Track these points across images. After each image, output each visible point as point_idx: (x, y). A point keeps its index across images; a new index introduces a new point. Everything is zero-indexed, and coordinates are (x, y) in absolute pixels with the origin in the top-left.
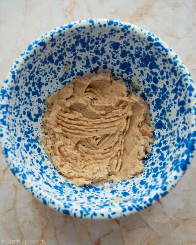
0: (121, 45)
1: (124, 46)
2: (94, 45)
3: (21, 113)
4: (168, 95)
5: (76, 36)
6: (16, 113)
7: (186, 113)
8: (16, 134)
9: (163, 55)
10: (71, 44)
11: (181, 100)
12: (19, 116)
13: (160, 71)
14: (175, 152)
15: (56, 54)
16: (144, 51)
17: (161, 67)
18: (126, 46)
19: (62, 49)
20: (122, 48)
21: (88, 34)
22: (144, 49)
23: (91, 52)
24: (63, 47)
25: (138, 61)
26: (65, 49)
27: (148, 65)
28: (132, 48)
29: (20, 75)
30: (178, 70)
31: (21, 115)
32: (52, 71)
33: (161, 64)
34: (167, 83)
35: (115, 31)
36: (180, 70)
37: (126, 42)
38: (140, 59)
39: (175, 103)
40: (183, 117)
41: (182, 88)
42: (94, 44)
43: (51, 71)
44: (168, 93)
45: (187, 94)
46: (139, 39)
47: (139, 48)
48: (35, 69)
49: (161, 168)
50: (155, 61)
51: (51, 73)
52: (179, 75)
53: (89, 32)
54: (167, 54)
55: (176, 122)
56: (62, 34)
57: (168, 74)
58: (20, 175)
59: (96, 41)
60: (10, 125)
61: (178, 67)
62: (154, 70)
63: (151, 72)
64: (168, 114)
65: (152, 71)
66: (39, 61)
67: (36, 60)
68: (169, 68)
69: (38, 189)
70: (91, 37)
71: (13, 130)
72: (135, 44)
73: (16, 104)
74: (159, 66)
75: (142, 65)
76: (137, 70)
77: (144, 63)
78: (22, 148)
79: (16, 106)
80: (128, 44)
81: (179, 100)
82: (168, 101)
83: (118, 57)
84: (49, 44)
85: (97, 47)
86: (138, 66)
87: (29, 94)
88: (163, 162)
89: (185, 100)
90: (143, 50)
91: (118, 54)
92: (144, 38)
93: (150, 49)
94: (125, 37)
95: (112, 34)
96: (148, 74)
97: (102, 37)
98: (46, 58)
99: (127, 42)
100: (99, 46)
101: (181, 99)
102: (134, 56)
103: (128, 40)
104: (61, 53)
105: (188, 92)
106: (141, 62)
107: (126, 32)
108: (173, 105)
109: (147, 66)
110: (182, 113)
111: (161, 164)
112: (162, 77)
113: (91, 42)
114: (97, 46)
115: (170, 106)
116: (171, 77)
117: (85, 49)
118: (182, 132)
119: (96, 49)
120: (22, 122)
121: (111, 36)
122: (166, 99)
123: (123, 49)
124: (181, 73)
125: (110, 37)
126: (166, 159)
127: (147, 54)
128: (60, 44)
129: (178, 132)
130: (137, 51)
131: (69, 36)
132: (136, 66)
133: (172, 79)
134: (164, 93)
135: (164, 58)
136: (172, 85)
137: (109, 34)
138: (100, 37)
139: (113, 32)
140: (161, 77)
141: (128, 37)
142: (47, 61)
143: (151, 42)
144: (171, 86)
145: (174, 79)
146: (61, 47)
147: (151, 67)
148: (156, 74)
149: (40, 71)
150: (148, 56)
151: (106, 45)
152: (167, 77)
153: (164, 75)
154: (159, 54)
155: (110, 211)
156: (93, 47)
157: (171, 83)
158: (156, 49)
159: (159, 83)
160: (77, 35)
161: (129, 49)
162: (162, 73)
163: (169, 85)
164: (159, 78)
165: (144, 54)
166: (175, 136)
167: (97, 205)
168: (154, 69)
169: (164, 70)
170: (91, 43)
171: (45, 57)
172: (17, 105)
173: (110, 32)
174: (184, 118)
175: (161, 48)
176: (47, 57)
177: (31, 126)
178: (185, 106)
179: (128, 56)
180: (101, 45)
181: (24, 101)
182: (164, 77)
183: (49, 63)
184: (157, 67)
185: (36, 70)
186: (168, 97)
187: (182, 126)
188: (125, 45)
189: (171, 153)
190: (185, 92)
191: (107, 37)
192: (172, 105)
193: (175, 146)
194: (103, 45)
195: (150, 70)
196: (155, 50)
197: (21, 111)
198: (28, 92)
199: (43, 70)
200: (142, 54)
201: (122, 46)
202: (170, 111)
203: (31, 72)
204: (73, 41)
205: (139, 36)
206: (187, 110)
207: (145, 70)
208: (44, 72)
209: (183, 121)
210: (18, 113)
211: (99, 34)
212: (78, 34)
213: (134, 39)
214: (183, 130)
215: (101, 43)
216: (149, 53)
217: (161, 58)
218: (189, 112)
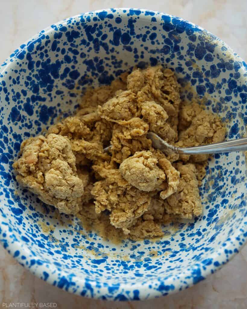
0: (16, 106)
2: (7, 145)
4: (99, 59)
6: (96, 274)
7: (133, 33)
8: (130, 278)
9: (47, 43)
11: (112, 38)
12: (100, 273)
13: (65, 63)
14: (181, 58)
15: (11, 202)
16: (33, 76)
17: (61, 57)
18: (20, 100)
19: (5, 190)
20: (20, 108)
22: (30, 74)
23: (16, 155)
25: (43, 92)
26: (5, 186)
27: (52, 78)
28: (25, 93)
30: (72, 27)
31: (98, 270)
32: (33, 217)
33: (57, 56)
34: (83, 55)
36: (73, 24)
37: (15, 96)
38: (41, 87)
39: (112, 50)
40: (135, 38)
41: (98, 29)
43: (33, 219)
44: (96, 59)
45: (108, 23)
46: (16, 71)
47: (27, 81)
48: (29, 236)
49: (201, 81)
50: (51, 63)
51: (36, 219)
52: (79, 28)
54: (48, 37)
55: (139, 54)
57: (73, 48)
58: (205, 268)
59: (2, 140)
61: (69, 26)
62: (61, 71)
63: (62, 77)
64: (123, 68)
65: (62, 75)
66: (17, 226)
67: (16, 228)
68: (65, 44)
69: (228, 243)
71: (125, 280)
72: (21, 83)
74: (58, 60)
75: (50, 89)
76: (53, 99)
77: (48, 84)
78: (153, 272)
79: (85, 273)
80: (18, 95)
81: (110, 41)
82: (106, 62)
83: (31, 120)
85: (11, 142)
86: (50, 95)
87: (65, 255)
88: (192, 78)
89: (115, 30)
90: (31, 76)
91: (27, 118)
92: (18, 63)
93: (34, 62)
94: (9, 94)
96: (63, 84)
99: (15, 94)
100: (11, 140)
101: (111, 36)
102: (35, 95)
104: (10, 195)
105: (106, 19)
106: (45, 87)
108: (114, 54)
109: (53, 81)
110: (130, 38)
111: (194, 82)
112: (73, 62)
113: (3, 148)
114: (9, 142)
115: (114, 60)
116: (77, 46)
117: (10, 160)
118: (156, 44)
119: (14, 146)
120: (110, 271)
122: (104, 65)
123: (23, 107)
124: (78, 24)
125: (3, 116)
126: (189, 72)
127: (37, 73)
129: (153, 52)
130: (29, 87)
132: (48, 99)
133: (80, 45)
134: (95, 65)
135: (50, 45)
136: (88, 48)
140: (72, 64)
141: (9, 90)
142: (19, 217)
143: (25, 55)
144: (89, 51)
145: (81, 41)
148: (67, 70)
149: (32, 232)
150: (40, 71)
151: (11, 128)
152: (76, 52)
153: (72, 58)
154: (43, 51)
156: (9, 148)
157: (85, 49)
158: (36, 52)
159: (79, 71)
161: (24, 97)
162: (68, 59)
163: (87, 53)
164: (73, 67)
165: (36, 76)
166: (158, 57)
168: (60, 71)
169: (66, 54)
170: (5, 149)
171: (13, 217)
172: (82, 271)
174: (138, 37)
175: (37, 44)
176: (13, 214)
177: (115, 262)
178: (123, 32)
179: (33, 103)
180: (10, 136)
181: (76, 263)
182: (75, 57)
183: (22, 217)
184: (58, 64)
185: (31, 236)
186: (101, 62)
187: (148, 43)
188: (17, 100)
189: (181, 65)
190: (104, 25)
191: (2, 120)
192: (113, 57)
193: (173, 56)
194: (10, 133)
195: (59, 79)
196: (37, 55)
197: (92, 270)
198: (62, 256)
199: (31, 227)
200: (36, 81)
201: (18, 105)
202: (121, 62)
203: (33, 242)
205: (13, 70)
206: (129, 29)
207: (57, 86)
208: (34, 228)
209: (141, 39)
210: (96, 272)
213: (14, 82)
214: (155, 40)
215: (7, 135)
216: (37, 69)
217: (50, 51)
218: (133, 23)
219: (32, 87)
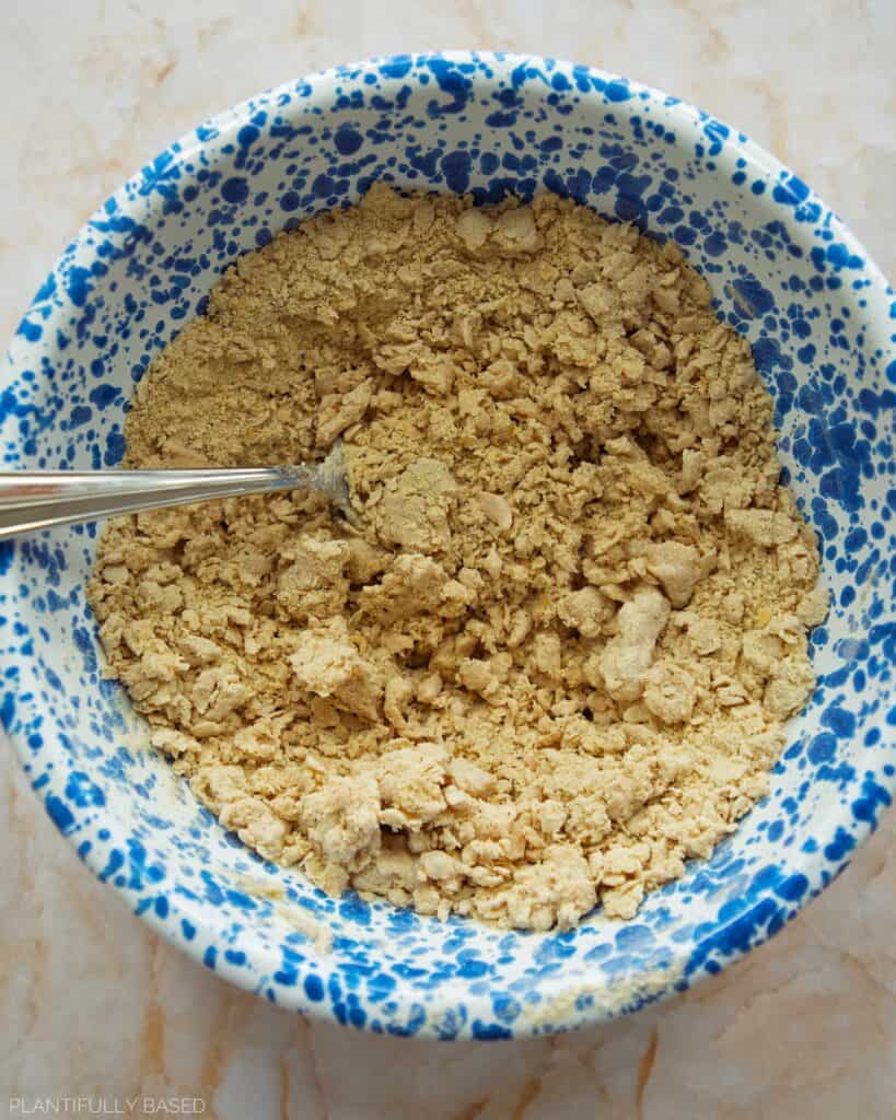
0: (776, 311)
1: (784, 324)
2: (671, 235)
3: (191, 297)
4: (818, 647)
5: (617, 150)
6: (166, 286)
7: (825, 774)
8: (106, 364)
10: (576, 164)
11: (844, 706)
12: (171, 304)
13: (851, 528)
15: (490, 162)
16: (844, 403)
17: (868, 518)
18: (790, 332)
19: (530, 163)
20: (771, 324)
21: (672, 174)
22: (850, 393)
24: (536, 154)
25: (797, 425)
26: (543, 170)
27: (826, 470)
28: (807, 354)
29: (281, 146)
31: (187, 305)
33: (874, 505)
34: (848, 596)
35: (786, 238)
37: (801, 315)
38: (812, 422)
39: (818, 697)
40: (806, 779)
41: (885, 664)
42: (670, 228)
44: (822, 638)
45: (882, 703)
46: (860, 340)
47: (836, 374)
50: (862, 477)
53: (682, 170)
56: (562, 103)
57: (874, 567)
59: (685, 222)
60: (99, 313)
62: (835, 509)
63: (819, 505)
65: (824, 505)
66: (403, 143)
67: (392, 131)
70: (675, 196)
71: (101, 342)
72: (831, 349)
73: (188, 249)
74: (864, 506)
75: (801, 451)
77: (814, 449)
78: (91, 435)
79: (182, 256)
80: (803, 330)
81: (841, 698)
84: (485, 103)
86: (786, 445)
89: (858, 720)
90: (844, 396)
92: (879, 353)
93: (875, 415)
94: (808, 294)
95: (765, 242)
97: (719, 225)
98: (438, 153)
99: (806, 319)
101: (852, 702)
102: (796, 393)
103: (815, 313)
104: (512, 174)
106: (809, 436)
107: (825, 276)
109: (817, 471)
110: (815, 762)
112: (845, 557)
113: (664, 214)
116: (875, 583)
118: (755, 834)
120: (165, 335)
121: (757, 246)
123: (771, 335)
125: (752, 250)
127: (849, 421)
128: (531, 135)
130: (820, 379)
131: (588, 131)
133: (875, 594)
136: (858, 617)
137: (756, 235)
138: (713, 221)
139: (777, 238)
140: (841, 553)
141: (820, 299)
142: (438, 168)
144: (851, 619)
145: (882, 601)
146: (529, 150)
147: (829, 487)
148: (832, 528)
150: (849, 432)
151: (719, 269)
152: (862, 575)
153: (854, 556)
155: (231, 934)
156: (663, 238)
157: (858, 608)
160: (623, 144)
161: (796, 351)
162: (855, 541)
163: (848, 611)
164: (832, 553)
165: (841, 414)
167: (205, 875)
168: (836, 502)
169: (870, 538)
170: (661, 220)
171: (434, 145)
172: (194, 255)
173: (763, 231)
174: (805, 787)
176: (447, 151)
178: (840, 743)
179: (776, 375)
180: (695, 256)
182: (851, 566)
183: (438, 179)
184: (853, 502)
187: (773, 812)
188: (790, 321)
190: (885, 687)
191: (741, 242)
194: (704, 259)
195: (818, 494)
197: (193, 290)
200: (829, 409)
201: (777, 318)
203: (337, 165)
204: (594, 163)
205: (864, 328)
206: (835, 766)
207: (801, 477)
209: (795, 795)
210: (176, 292)
211: (716, 205)
212: (630, 148)
213: (836, 326)
214: (765, 833)
215: (699, 247)
216: (859, 424)
217: (891, 482)
218: (840, 782)
219: (817, 388)
